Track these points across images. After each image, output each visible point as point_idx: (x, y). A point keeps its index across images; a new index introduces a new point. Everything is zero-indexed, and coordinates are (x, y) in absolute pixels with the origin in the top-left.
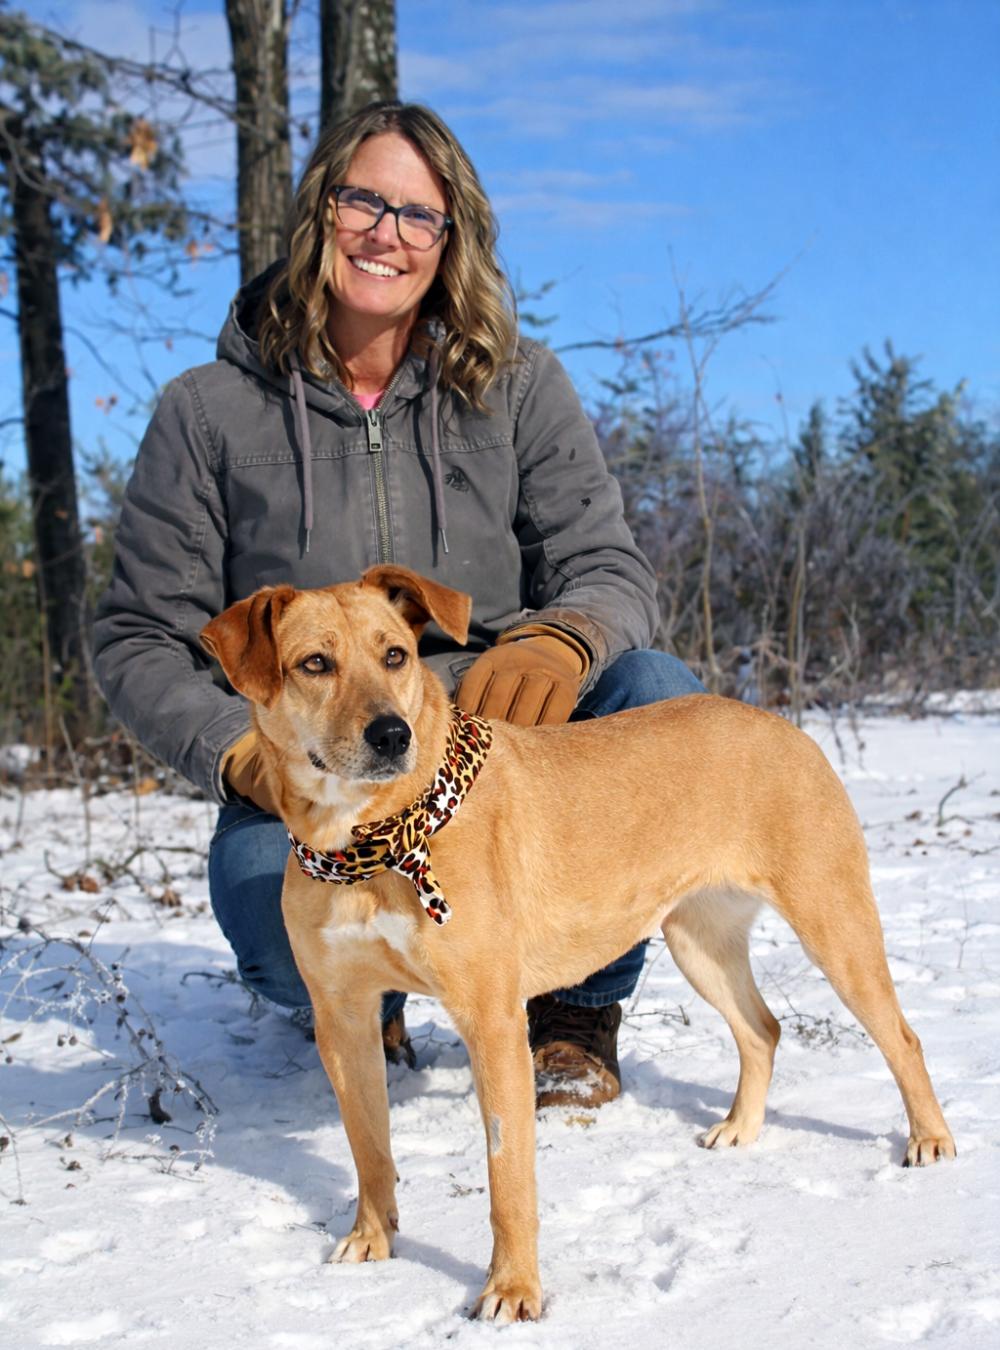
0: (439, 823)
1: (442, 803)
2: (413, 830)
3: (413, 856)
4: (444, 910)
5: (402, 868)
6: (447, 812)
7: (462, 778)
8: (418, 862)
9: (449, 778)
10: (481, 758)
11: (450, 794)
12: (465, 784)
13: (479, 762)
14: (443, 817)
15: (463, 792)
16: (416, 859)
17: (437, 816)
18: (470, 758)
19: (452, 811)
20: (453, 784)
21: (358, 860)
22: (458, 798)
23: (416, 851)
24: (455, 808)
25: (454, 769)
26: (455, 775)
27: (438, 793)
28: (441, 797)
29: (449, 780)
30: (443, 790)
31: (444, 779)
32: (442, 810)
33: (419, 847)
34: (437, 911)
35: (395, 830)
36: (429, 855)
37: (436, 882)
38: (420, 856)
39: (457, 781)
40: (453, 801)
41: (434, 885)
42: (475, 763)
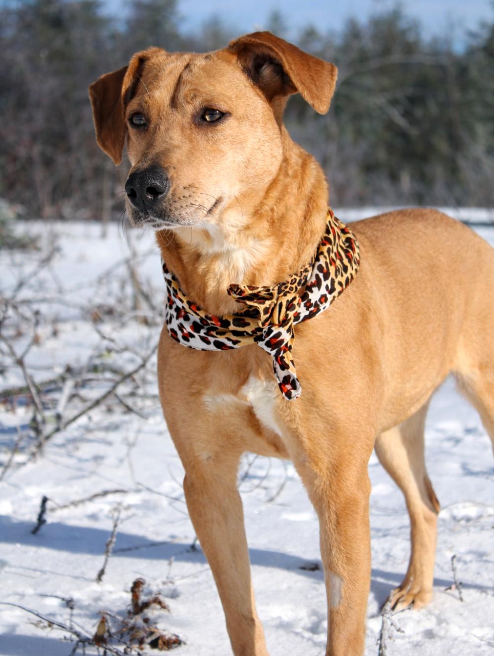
0: (307, 313)
1: (314, 296)
2: (284, 309)
3: (279, 334)
4: (295, 388)
5: (268, 344)
6: (316, 305)
7: (336, 281)
8: (282, 341)
9: (326, 276)
10: (354, 272)
11: (323, 291)
12: (338, 288)
13: (351, 275)
14: (312, 309)
15: (335, 293)
16: (281, 338)
17: (308, 306)
18: (345, 269)
19: (321, 307)
20: (328, 282)
21: (232, 327)
22: (330, 297)
23: (283, 330)
24: (325, 305)
25: (332, 269)
26: (332, 275)
27: (313, 285)
28: (315, 289)
29: (326, 278)
30: (318, 284)
31: (321, 275)
32: (313, 302)
33: (287, 327)
34: (288, 387)
35: (268, 303)
36: (293, 337)
37: (292, 362)
38: (286, 337)
39: (333, 282)
40: (324, 298)
41: (291, 365)
42: (348, 275)
